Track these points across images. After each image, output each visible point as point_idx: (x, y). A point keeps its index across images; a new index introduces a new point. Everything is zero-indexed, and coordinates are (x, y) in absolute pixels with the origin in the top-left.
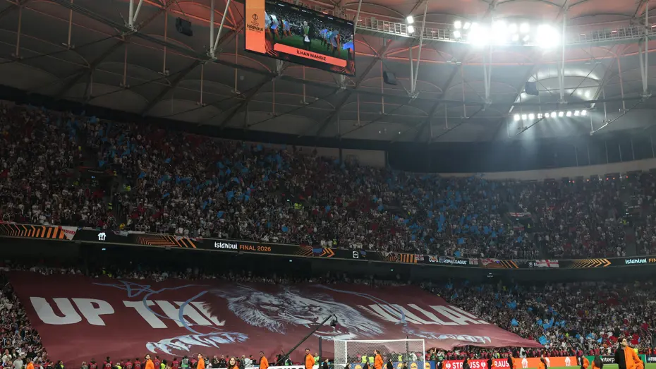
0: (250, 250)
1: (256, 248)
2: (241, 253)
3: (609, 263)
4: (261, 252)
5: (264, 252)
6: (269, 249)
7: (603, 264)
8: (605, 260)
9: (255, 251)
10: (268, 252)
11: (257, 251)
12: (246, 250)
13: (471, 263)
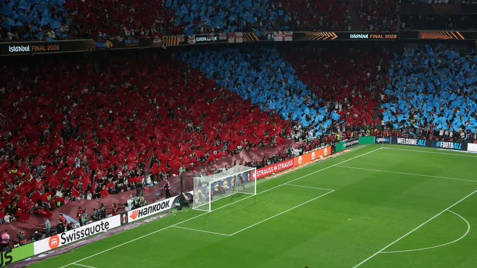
0: (41, 51)
1: (46, 48)
2: (33, 54)
3: (336, 36)
4: (51, 51)
5: (53, 51)
6: (58, 47)
7: (331, 37)
8: (333, 33)
9: (45, 51)
10: (57, 51)
11: (47, 51)
12: (38, 51)
13: (221, 38)
